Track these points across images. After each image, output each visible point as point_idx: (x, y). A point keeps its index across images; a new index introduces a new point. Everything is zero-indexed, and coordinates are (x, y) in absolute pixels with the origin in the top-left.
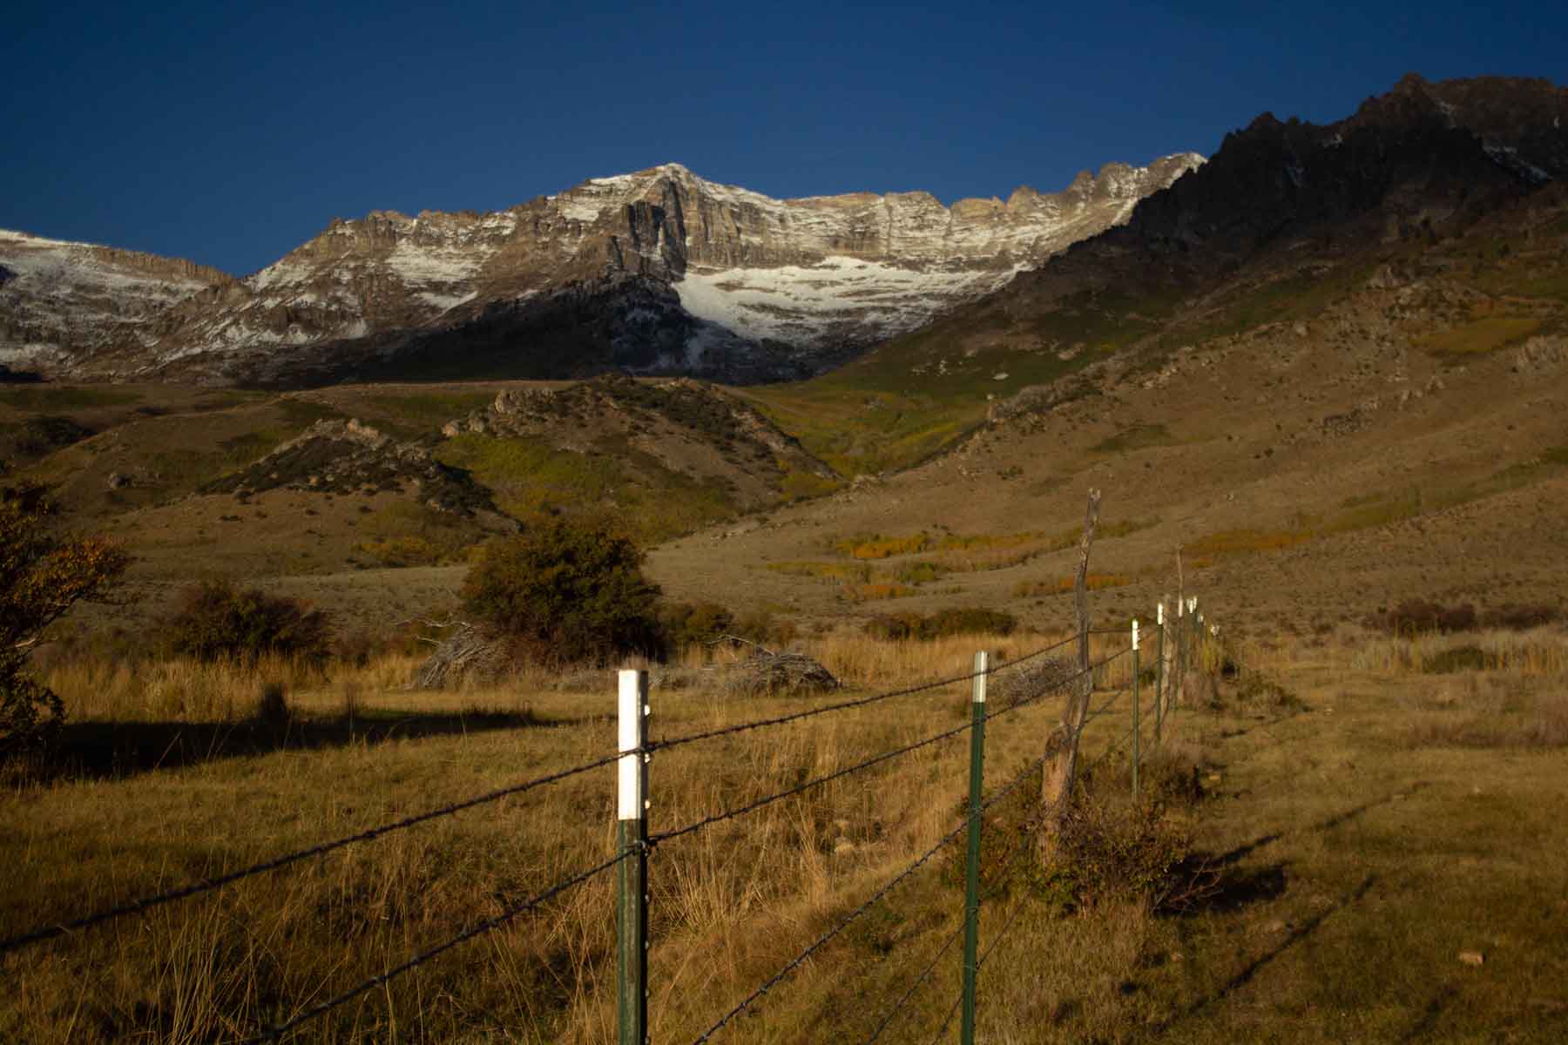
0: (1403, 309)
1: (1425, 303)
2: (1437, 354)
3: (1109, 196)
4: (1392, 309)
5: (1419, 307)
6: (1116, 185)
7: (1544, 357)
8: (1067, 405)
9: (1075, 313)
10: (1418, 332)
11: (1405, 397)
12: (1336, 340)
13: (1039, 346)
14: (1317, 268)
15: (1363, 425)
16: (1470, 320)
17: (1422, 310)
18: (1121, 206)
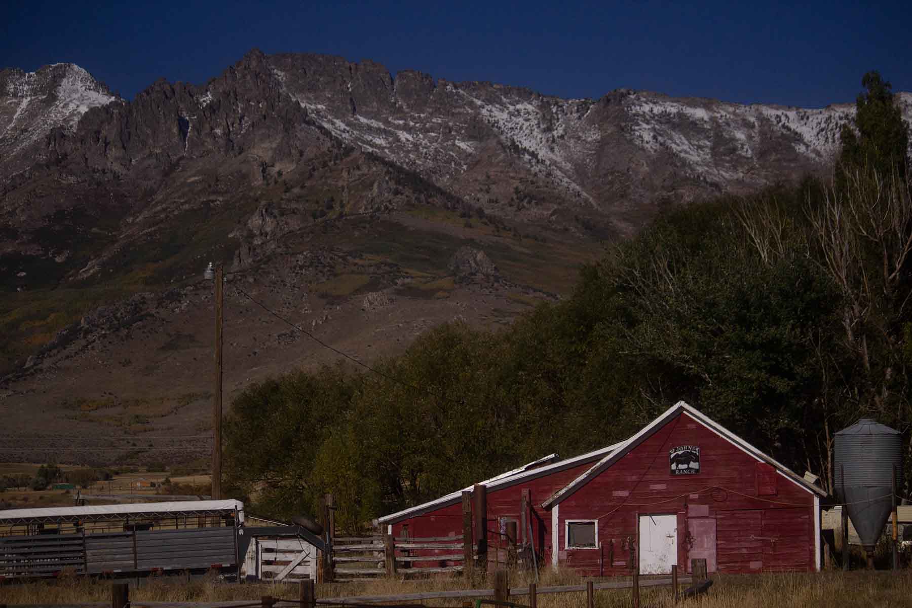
0: (301, 268)
1: (311, 265)
2: (323, 296)
3: (8, 95)
4: (295, 268)
5: (309, 267)
6: (12, 86)
7: (376, 303)
8: (139, 323)
9: (57, 228)
10: (310, 282)
11: (314, 324)
12: (270, 286)
13: (41, 252)
14: (213, 201)
15: (296, 339)
16: (336, 275)
17: (311, 269)
18: (19, 104)
